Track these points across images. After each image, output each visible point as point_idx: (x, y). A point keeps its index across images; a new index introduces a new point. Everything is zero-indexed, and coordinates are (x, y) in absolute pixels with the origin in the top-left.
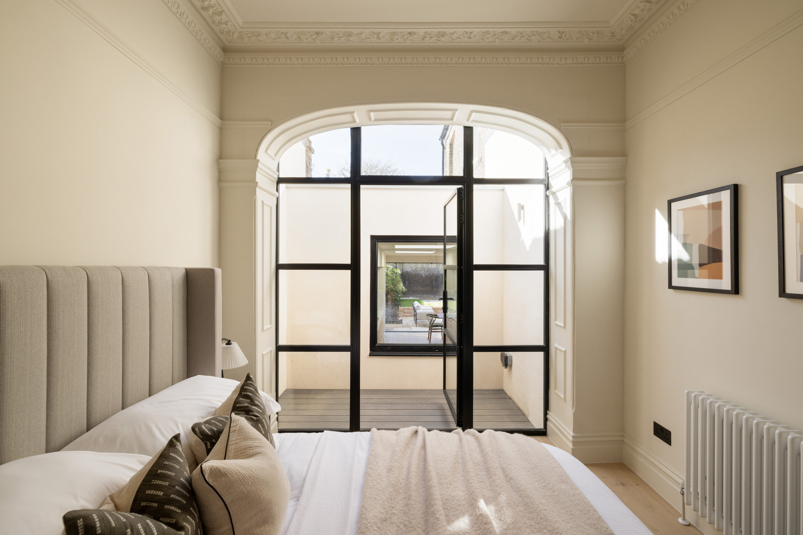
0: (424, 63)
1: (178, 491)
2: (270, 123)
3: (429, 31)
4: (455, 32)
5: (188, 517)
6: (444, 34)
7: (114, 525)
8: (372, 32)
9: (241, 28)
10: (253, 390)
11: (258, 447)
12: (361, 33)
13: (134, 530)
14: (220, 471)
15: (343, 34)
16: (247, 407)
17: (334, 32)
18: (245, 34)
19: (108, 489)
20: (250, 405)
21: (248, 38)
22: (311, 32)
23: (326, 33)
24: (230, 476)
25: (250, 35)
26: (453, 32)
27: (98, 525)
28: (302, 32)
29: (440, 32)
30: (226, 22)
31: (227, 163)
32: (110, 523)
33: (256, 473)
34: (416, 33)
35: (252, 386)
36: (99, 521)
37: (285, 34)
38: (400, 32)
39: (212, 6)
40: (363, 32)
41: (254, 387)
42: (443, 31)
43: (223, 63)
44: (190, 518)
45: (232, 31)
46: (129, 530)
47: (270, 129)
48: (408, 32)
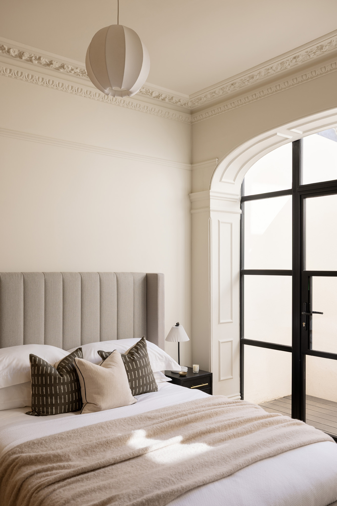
0: (322, 73)
1: (69, 366)
2: (217, 159)
3: (309, 50)
4: (331, 41)
5: (68, 375)
6: (322, 47)
7: (41, 363)
8: (266, 69)
9: (190, 99)
10: (142, 346)
11: (114, 365)
12: (260, 73)
13: (47, 368)
14: (82, 363)
15: (249, 78)
16: (133, 352)
17: (242, 80)
18: (194, 101)
19: (56, 361)
20: (135, 352)
21: (197, 103)
22: (229, 85)
23: (238, 82)
24: (86, 366)
25: (197, 101)
26: (330, 41)
27: (37, 361)
28: (223, 87)
29: (318, 47)
30: (179, 100)
31: (195, 195)
32: (41, 362)
33: (99, 371)
34: (299, 56)
35: (142, 343)
36: (38, 360)
37: (215, 92)
38: (286, 60)
39: (166, 97)
40: (260, 72)
41: (143, 344)
42: (319, 45)
43: (192, 122)
44: (68, 376)
45: (187, 103)
46: (45, 367)
47: (217, 164)
48: (293, 58)
